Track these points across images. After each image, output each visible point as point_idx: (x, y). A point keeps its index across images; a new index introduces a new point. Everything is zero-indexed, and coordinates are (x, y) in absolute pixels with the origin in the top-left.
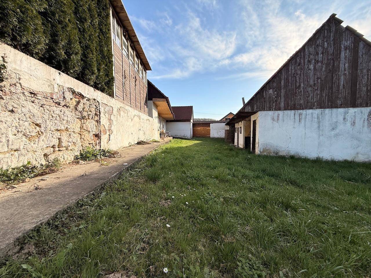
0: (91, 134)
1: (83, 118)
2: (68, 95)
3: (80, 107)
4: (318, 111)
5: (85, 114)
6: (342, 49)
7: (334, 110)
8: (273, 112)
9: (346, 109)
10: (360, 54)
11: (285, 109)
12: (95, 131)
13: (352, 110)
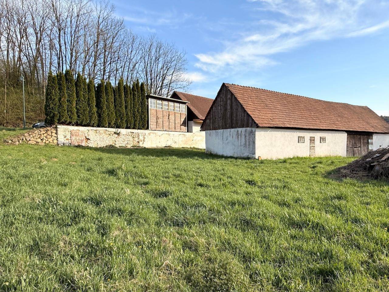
0: (136, 142)
1: (133, 138)
2: (130, 133)
3: (133, 135)
4: (222, 130)
5: (134, 137)
6: (228, 99)
7: (227, 130)
8: (209, 131)
9: (230, 129)
10: (233, 101)
11: (212, 130)
12: (137, 141)
13: (232, 130)
